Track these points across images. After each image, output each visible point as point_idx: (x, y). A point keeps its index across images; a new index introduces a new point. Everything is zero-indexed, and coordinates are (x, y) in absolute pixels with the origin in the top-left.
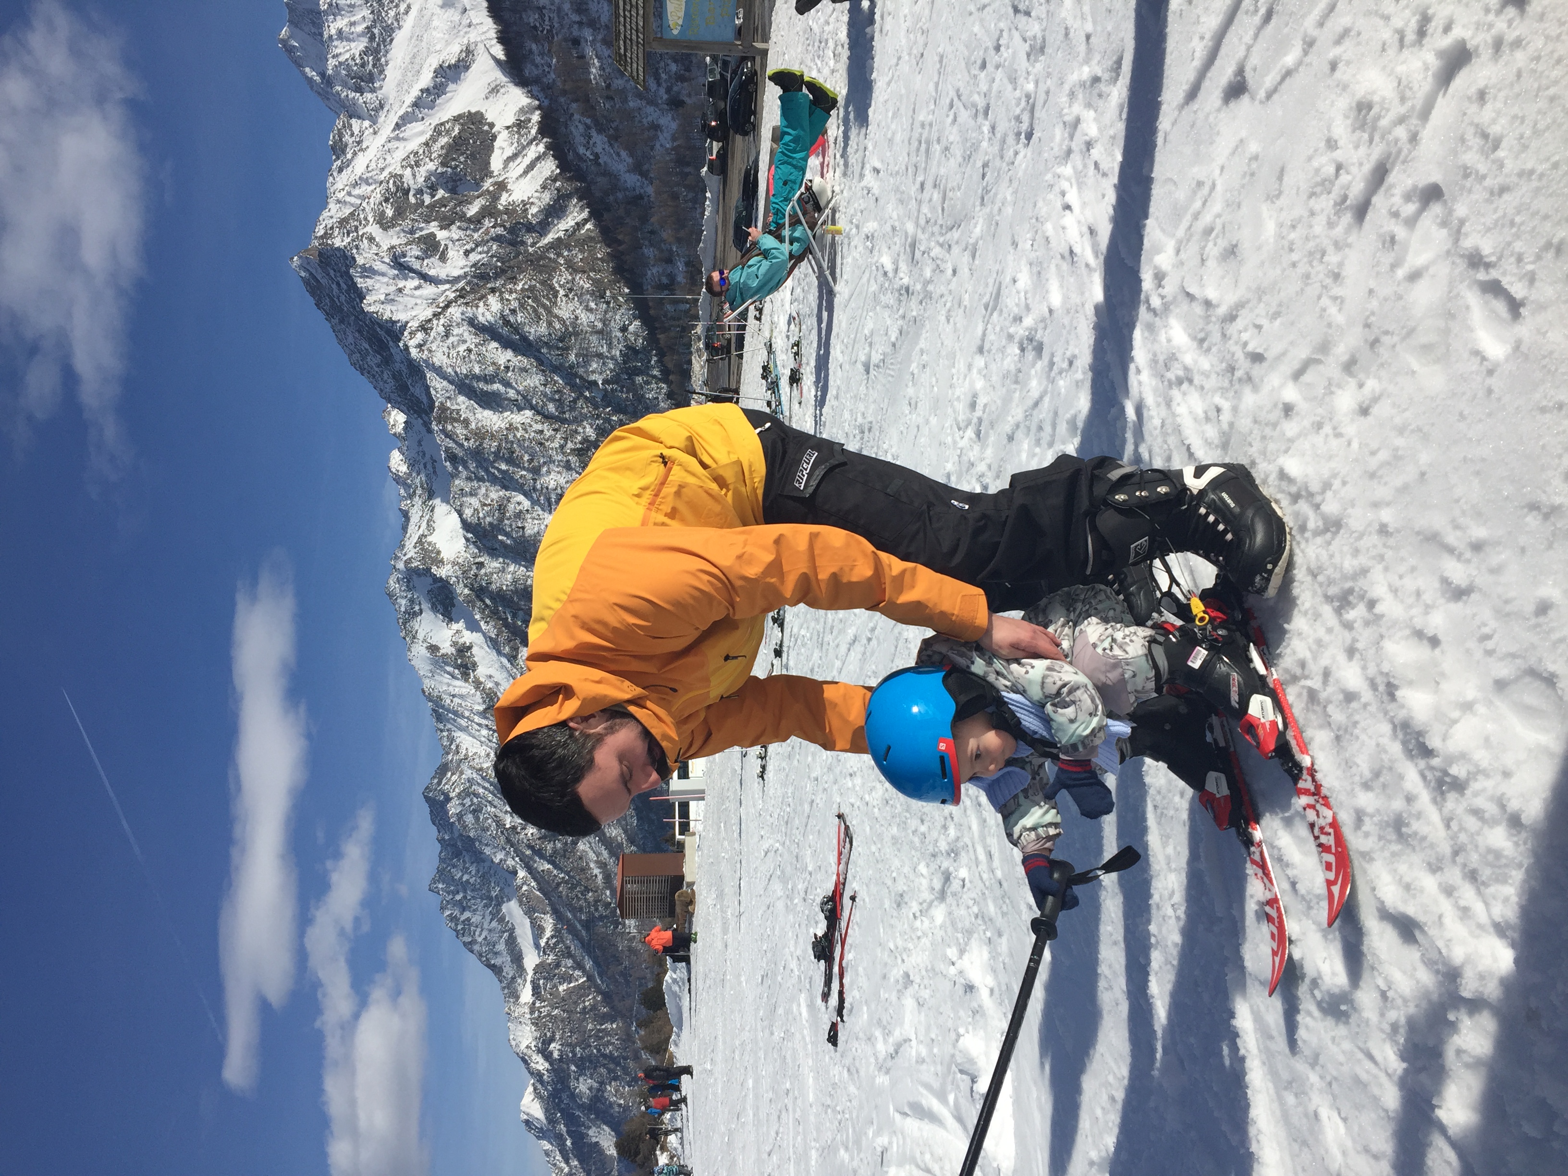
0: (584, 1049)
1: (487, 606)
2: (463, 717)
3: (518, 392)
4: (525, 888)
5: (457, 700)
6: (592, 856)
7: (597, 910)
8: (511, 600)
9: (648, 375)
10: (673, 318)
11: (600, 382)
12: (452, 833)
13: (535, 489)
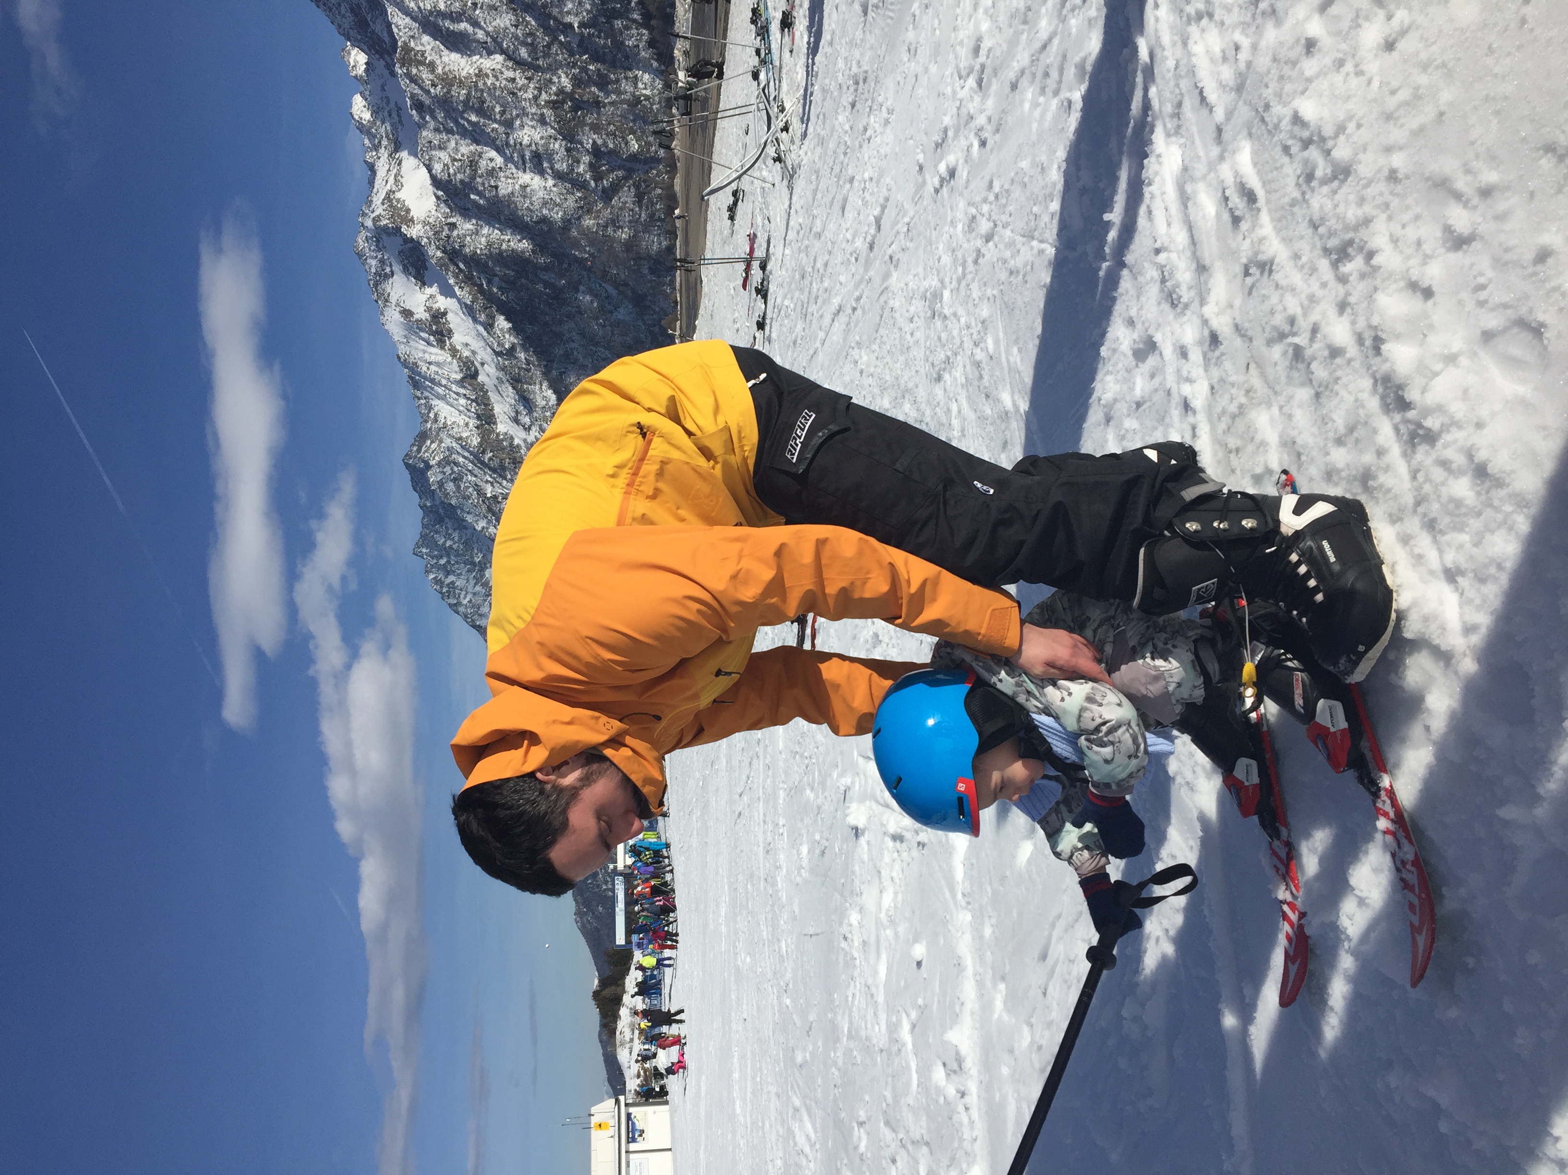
1: (461, 270)
2: (441, 385)
3: (487, 34)
5: (433, 368)
8: (486, 265)
9: (628, 18)
11: (576, 25)
12: (434, 500)
13: (507, 144)
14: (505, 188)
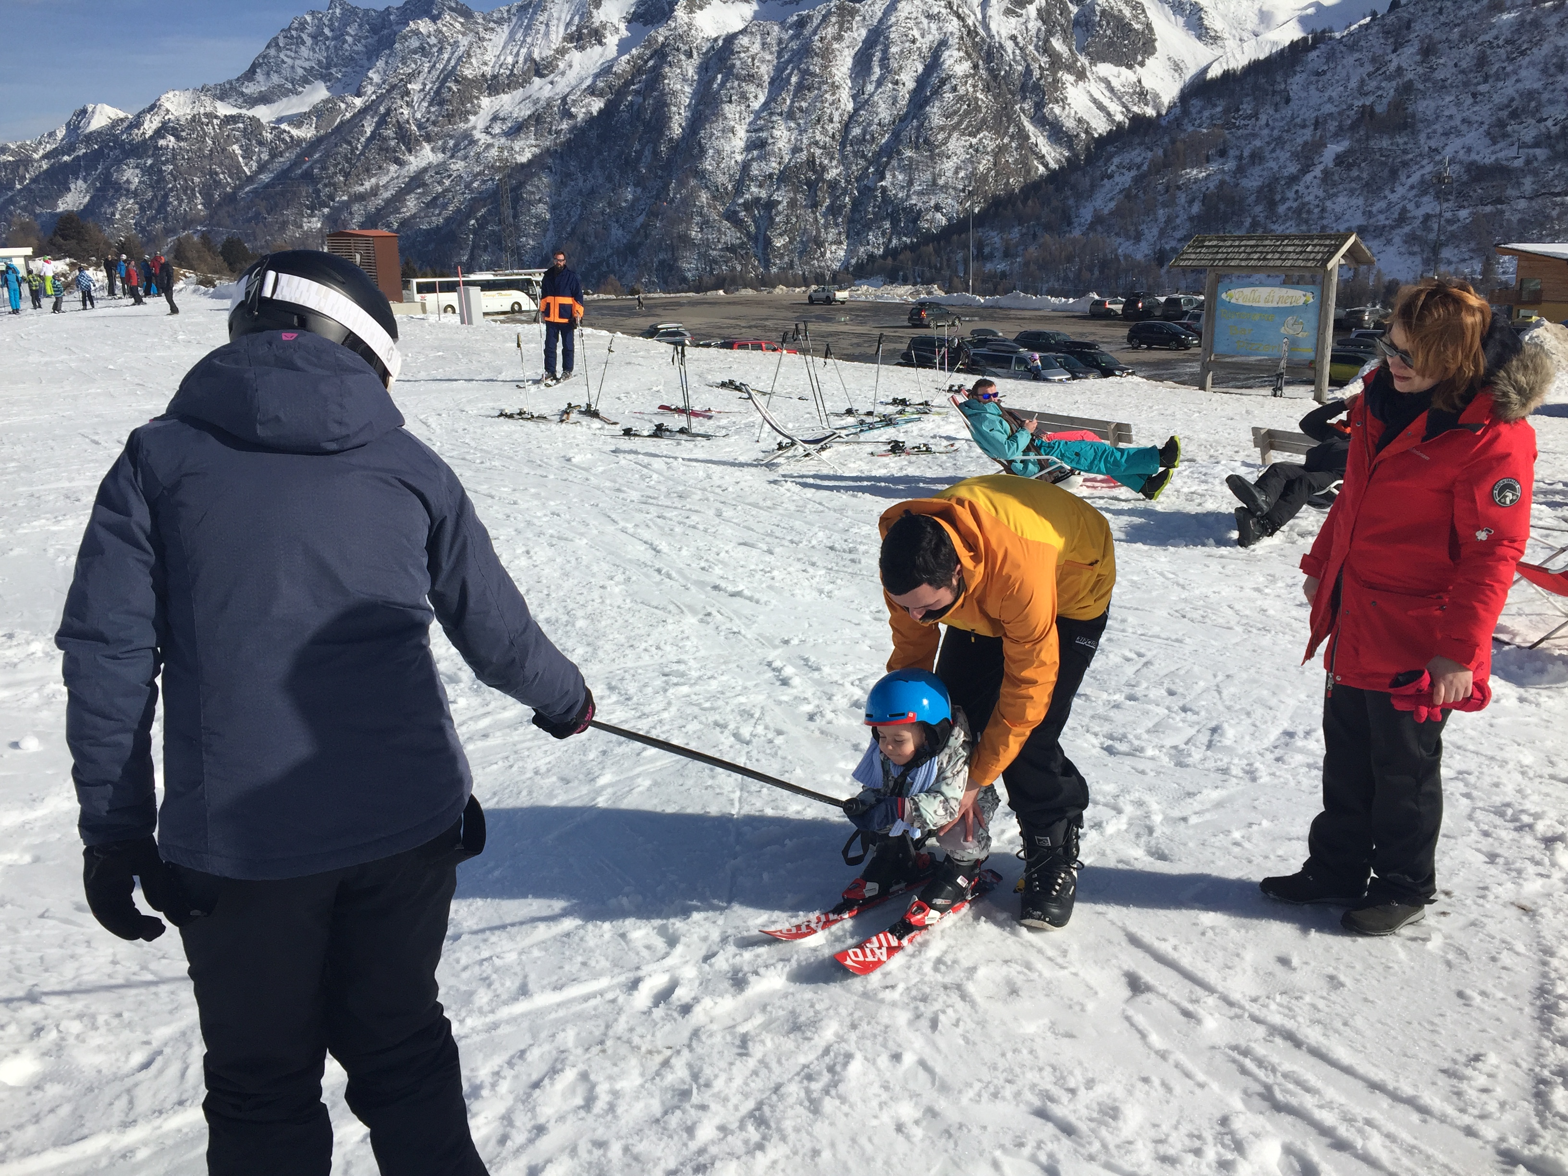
0: (171, 173)
1: (646, 62)
2: (525, 36)
3: (871, 95)
4: (343, 106)
5: (543, 28)
6: (384, 180)
7: (325, 185)
8: (654, 89)
9: (892, 234)
10: (949, 260)
11: (883, 183)
12: (398, 23)
13: (771, 114)
14: (731, 110)
